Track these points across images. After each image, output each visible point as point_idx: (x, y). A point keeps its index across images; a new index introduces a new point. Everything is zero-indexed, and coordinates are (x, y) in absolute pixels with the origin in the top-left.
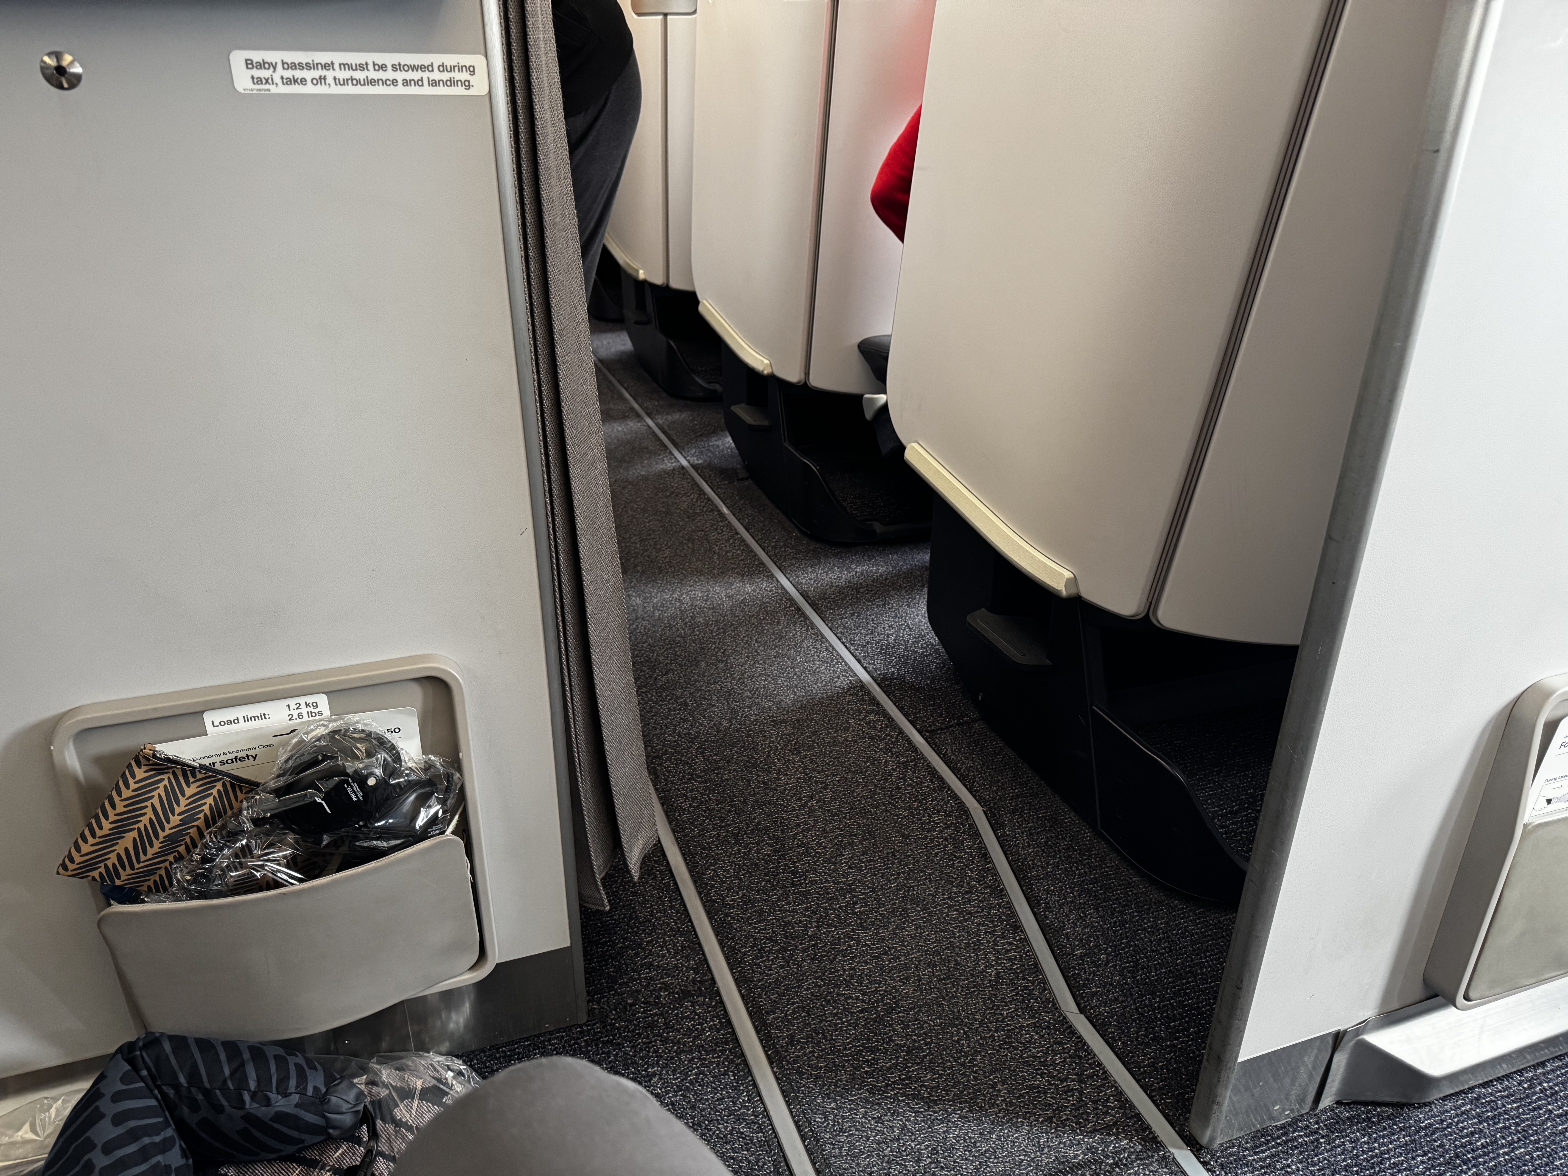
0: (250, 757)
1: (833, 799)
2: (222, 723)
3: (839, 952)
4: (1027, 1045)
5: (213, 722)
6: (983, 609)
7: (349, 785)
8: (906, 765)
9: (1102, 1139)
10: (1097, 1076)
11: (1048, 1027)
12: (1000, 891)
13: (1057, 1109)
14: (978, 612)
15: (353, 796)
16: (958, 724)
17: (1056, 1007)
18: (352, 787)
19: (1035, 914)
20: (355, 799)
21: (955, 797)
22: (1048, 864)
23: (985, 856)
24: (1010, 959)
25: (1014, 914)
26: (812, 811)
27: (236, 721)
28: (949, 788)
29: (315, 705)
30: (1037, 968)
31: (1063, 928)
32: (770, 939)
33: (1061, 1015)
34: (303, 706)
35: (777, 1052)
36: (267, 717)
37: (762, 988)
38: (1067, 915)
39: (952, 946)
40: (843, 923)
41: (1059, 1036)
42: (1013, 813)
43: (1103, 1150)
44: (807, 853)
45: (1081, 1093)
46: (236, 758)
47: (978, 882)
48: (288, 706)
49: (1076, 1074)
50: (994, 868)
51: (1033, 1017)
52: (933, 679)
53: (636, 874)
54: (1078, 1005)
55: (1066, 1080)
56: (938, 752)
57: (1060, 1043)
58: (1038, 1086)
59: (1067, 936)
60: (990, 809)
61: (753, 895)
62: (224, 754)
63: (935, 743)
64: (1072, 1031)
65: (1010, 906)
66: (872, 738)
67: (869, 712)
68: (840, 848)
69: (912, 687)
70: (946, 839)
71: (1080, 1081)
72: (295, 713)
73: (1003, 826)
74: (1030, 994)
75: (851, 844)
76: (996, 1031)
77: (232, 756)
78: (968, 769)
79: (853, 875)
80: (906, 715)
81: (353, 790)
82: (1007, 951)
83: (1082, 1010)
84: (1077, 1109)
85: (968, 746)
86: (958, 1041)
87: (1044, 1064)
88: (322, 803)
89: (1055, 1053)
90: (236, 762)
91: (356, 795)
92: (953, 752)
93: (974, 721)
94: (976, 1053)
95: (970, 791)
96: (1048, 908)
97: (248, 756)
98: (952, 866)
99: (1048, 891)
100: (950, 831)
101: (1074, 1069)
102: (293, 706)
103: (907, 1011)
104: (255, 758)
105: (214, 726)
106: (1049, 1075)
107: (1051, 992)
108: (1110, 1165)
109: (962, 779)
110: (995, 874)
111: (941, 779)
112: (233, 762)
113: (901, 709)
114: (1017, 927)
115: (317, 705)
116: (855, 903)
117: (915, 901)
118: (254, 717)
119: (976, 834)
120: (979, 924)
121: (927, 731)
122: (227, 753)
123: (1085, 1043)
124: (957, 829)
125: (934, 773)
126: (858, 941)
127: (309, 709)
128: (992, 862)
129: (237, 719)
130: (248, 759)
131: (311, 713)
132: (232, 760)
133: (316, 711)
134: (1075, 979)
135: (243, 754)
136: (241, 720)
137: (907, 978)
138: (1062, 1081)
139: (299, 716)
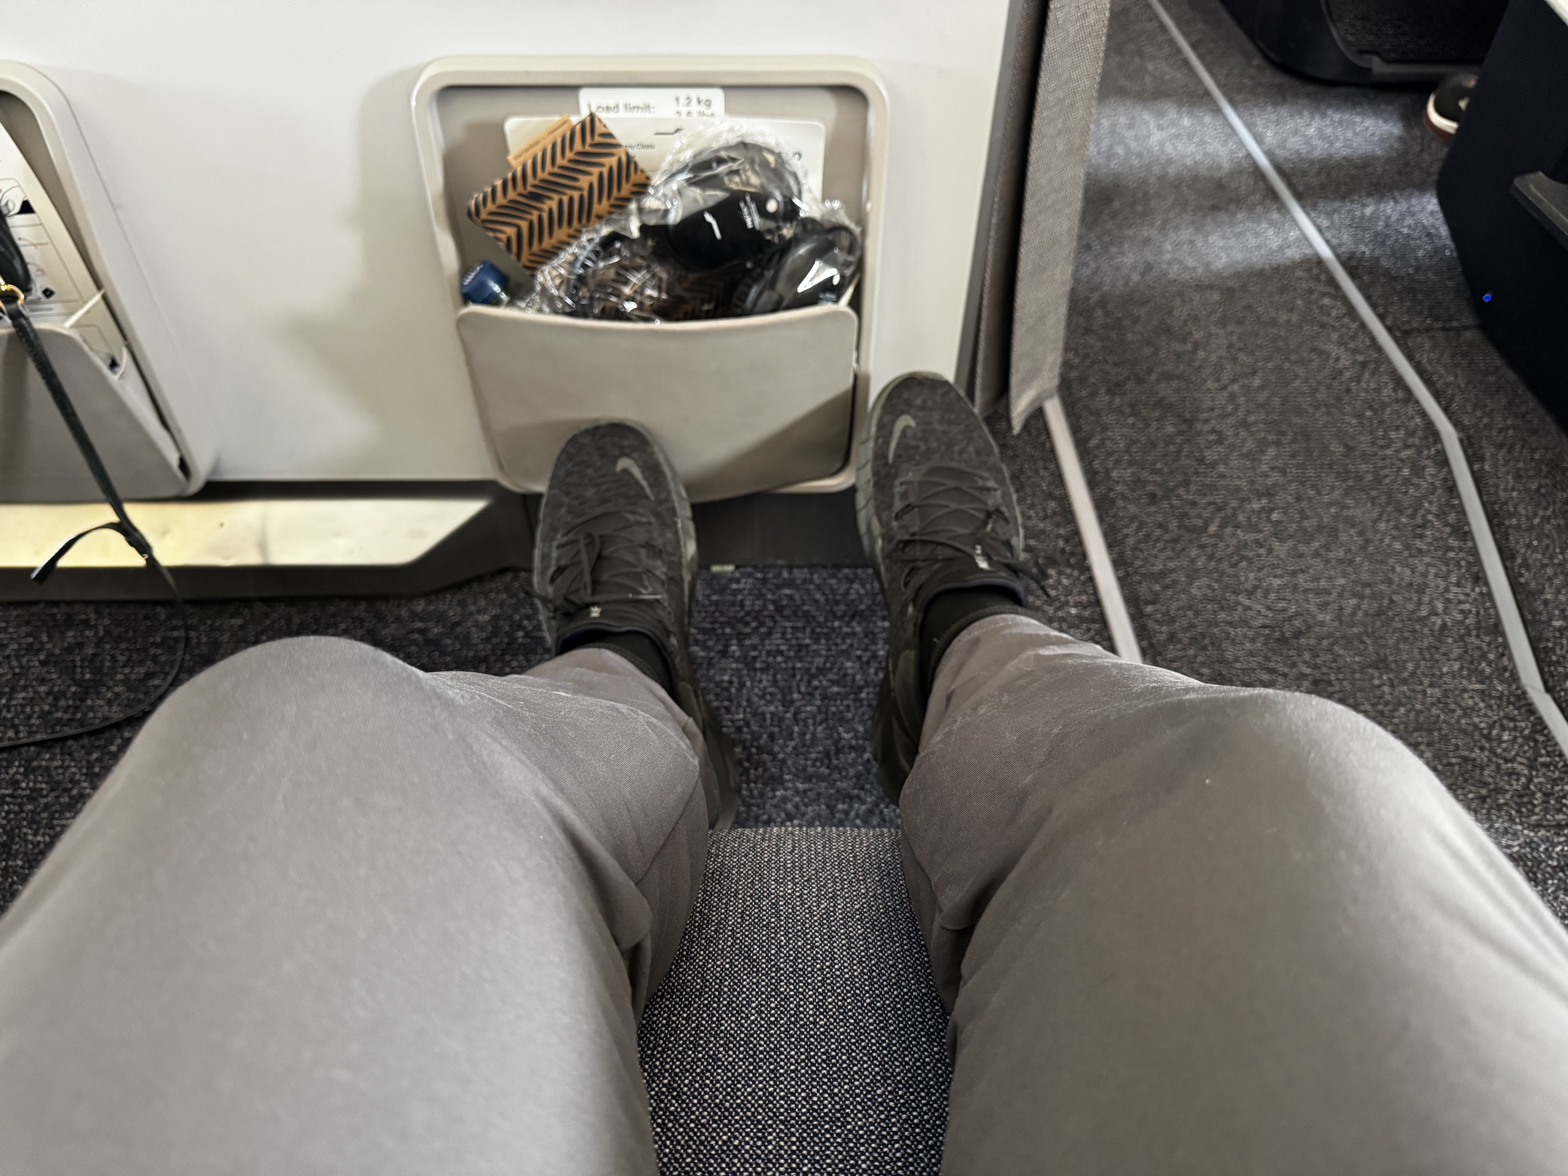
1: (1262, 388)
2: (600, 110)
3: (1243, 558)
4: (1467, 712)
5: (589, 104)
6: (1540, 174)
8: (1364, 365)
9: (1548, 837)
10: (1556, 767)
11: (1500, 698)
12: (1463, 532)
13: (1494, 790)
14: (1531, 177)
16: (1444, 329)
17: (1515, 677)
19: (1506, 568)
21: (1424, 414)
22: (1535, 515)
23: (1452, 489)
24: (1462, 611)
25: (1478, 562)
26: (1232, 397)
27: (616, 109)
28: (1417, 402)
29: (708, 103)
30: (1497, 629)
31: (1542, 592)
32: (1161, 526)
33: (1518, 688)
34: (694, 102)
35: (1152, 646)
37: (1144, 575)
38: (1550, 579)
39: (1390, 582)
40: (1253, 528)
41: (1511, 710)
42: (1500, 446)
43: (1547, 849)
44: (1219, 442)
45: (1530, 780)
47: (1437, 516)
48: (677, 99)
49: (1528, 759)
50: (1461, 505)
51: (1482, 683)
52: (1417, 269)
53: (1017, 425)
54: (1545, 683)
55: (1512, 760)
56: (1410, 357)
57: (1513, 719)
58: (1474, 760)
59: (1546, 603)
60: (1469, 437)
61: (1145, 475)
63: (1407, 347)
64: (1531, 710)
65: (1474, 551)
66: (1323, 326)
67: (1324, 295)
68: (1263, 446)
69: (1387, 273)
70: (1402, 460)
71: (1531, 767)
72: (684, 110)
73: (1482, 459)
74: (1484, 656)
75: (1278, 443)
76: (1431, 685)
78: (1448, 385)
79: (1275, 478)
80: (1373, 306)
82: (1460, 602)
83: (1548, 689)
84: (1521, 796)
85: (1453, 356)
86: (1379, 686)
87: (1488, 738)
89: (1503, 728)
92: (1430, 361)
93: (1467, 328)
94: (1400, 704)
95: (1446, 410)
96: (1525, 565)
98: (1406, 493)
99: (1529, 546)
100: (1408, 452)
101: (1525, 752)
102: (683, 100)
103: (1320, 639)
106: (1492, 751)
107: (1511, 659)
108: (1553, 868)
109: (1437, 395)
110: (1462, 512)
111: (1408, 391)
113: (1368, 298)
114: (1479, 577)
115: (710, 104)
116: (1273, 509)
117: (1350, 522)
118: (637, 108)
119: (1443, 461)
120: (1429, 565)
121: (1399, 329)
123: (1546, 727)
124: (1419, 452)
125: (1399, 382)
126: (1270, 551)
127: (701, 107)
128: (1459, 497)
129: (617, 106)
131: (703, 114)
133: (708, 112)
134: (1546, 653)
136: (622, 108)
137: (1326, 604)
138: (1507, 761)
139: (687, 115)
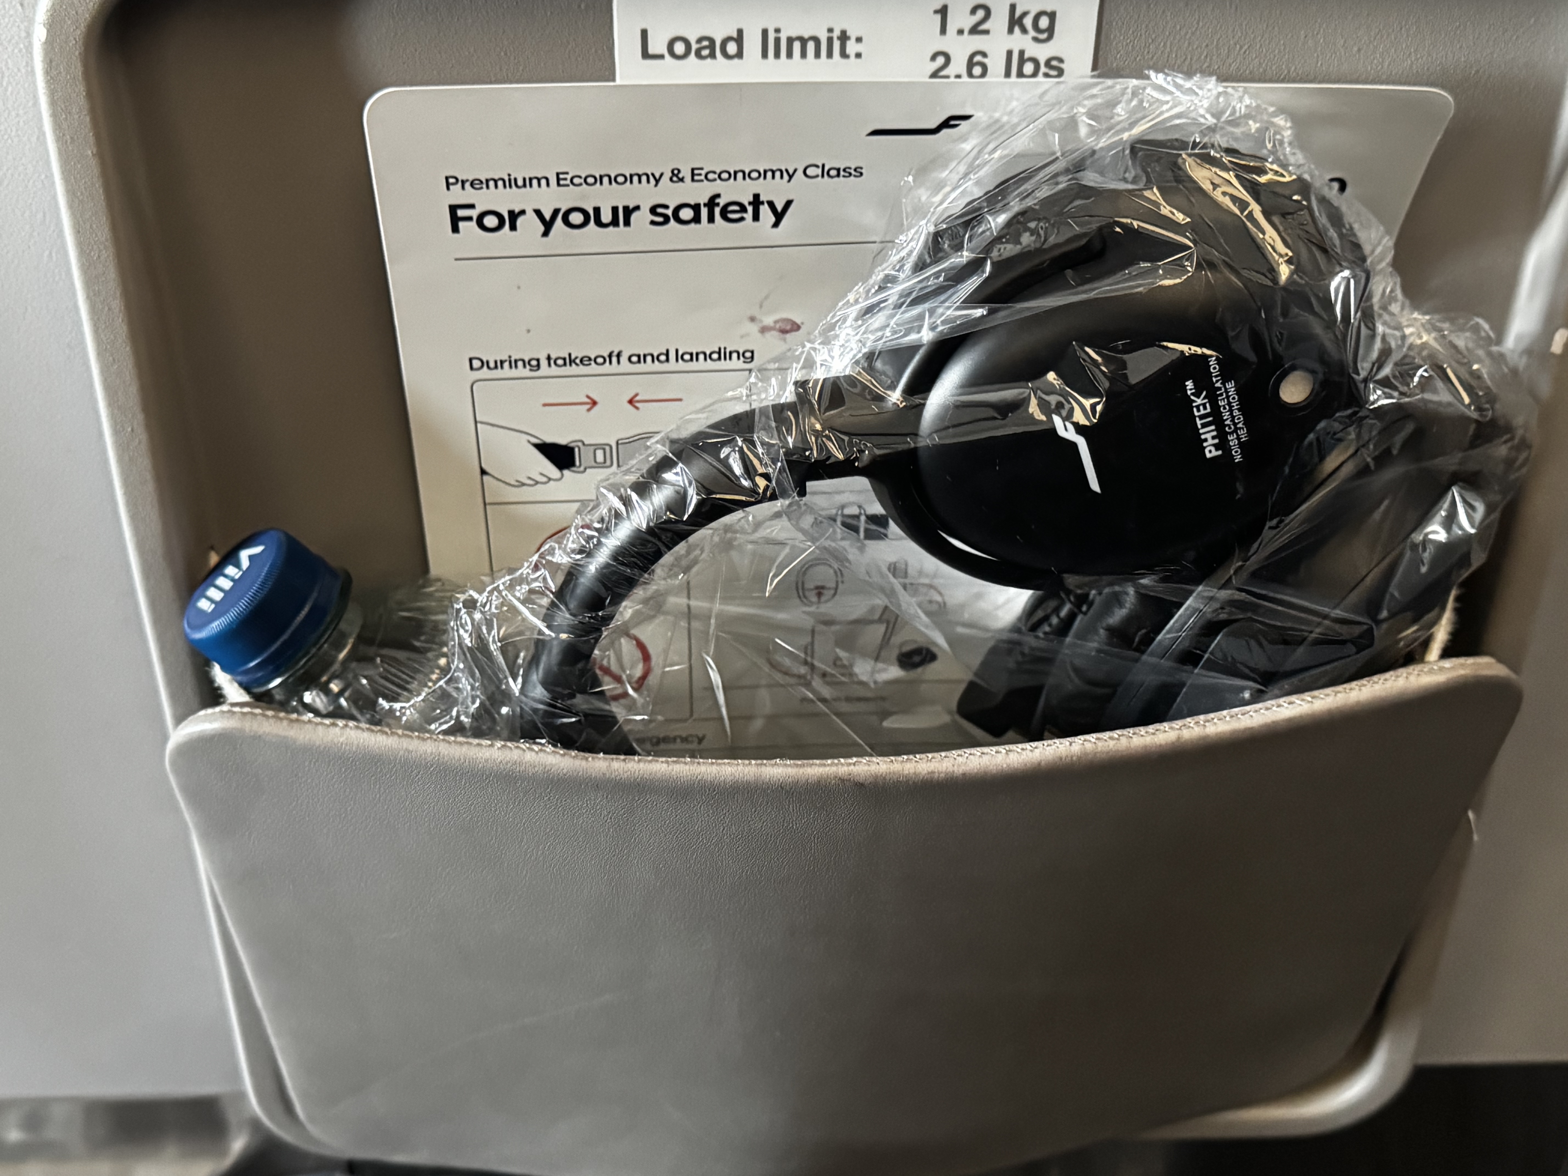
0: (765, 210)
2: (679, 48)
5: (644, 33)
7: (1204, 385)
15: (1209, 435)
18: (1213, 398)
20: (1210, 452)
27: (732, 48)
34: (998, 18)
36: (852, 47)
46: (712, 203)
48: (943, 12)
62: (676, 176)
72: (961, 47)
77: (700, 193)
81: (1216, 413)
88: (1074, 445)
90: (711, 219)
91: (1222, 436)
97: (756, 201)
102: (960, 16)
104: (779, 217)
105: (646, 55)
112: (697, 219)
115: (1051, 30)
118: (803, 41)
122: (686, 173)
127: (1020, 42)
129: (739, 39)
130: (756, 217)
131: (1022, 60)
132: (696, 208)
133: (1042, 52)
135: (741, 191)
136: (752, 44)
139: (971, 64)
